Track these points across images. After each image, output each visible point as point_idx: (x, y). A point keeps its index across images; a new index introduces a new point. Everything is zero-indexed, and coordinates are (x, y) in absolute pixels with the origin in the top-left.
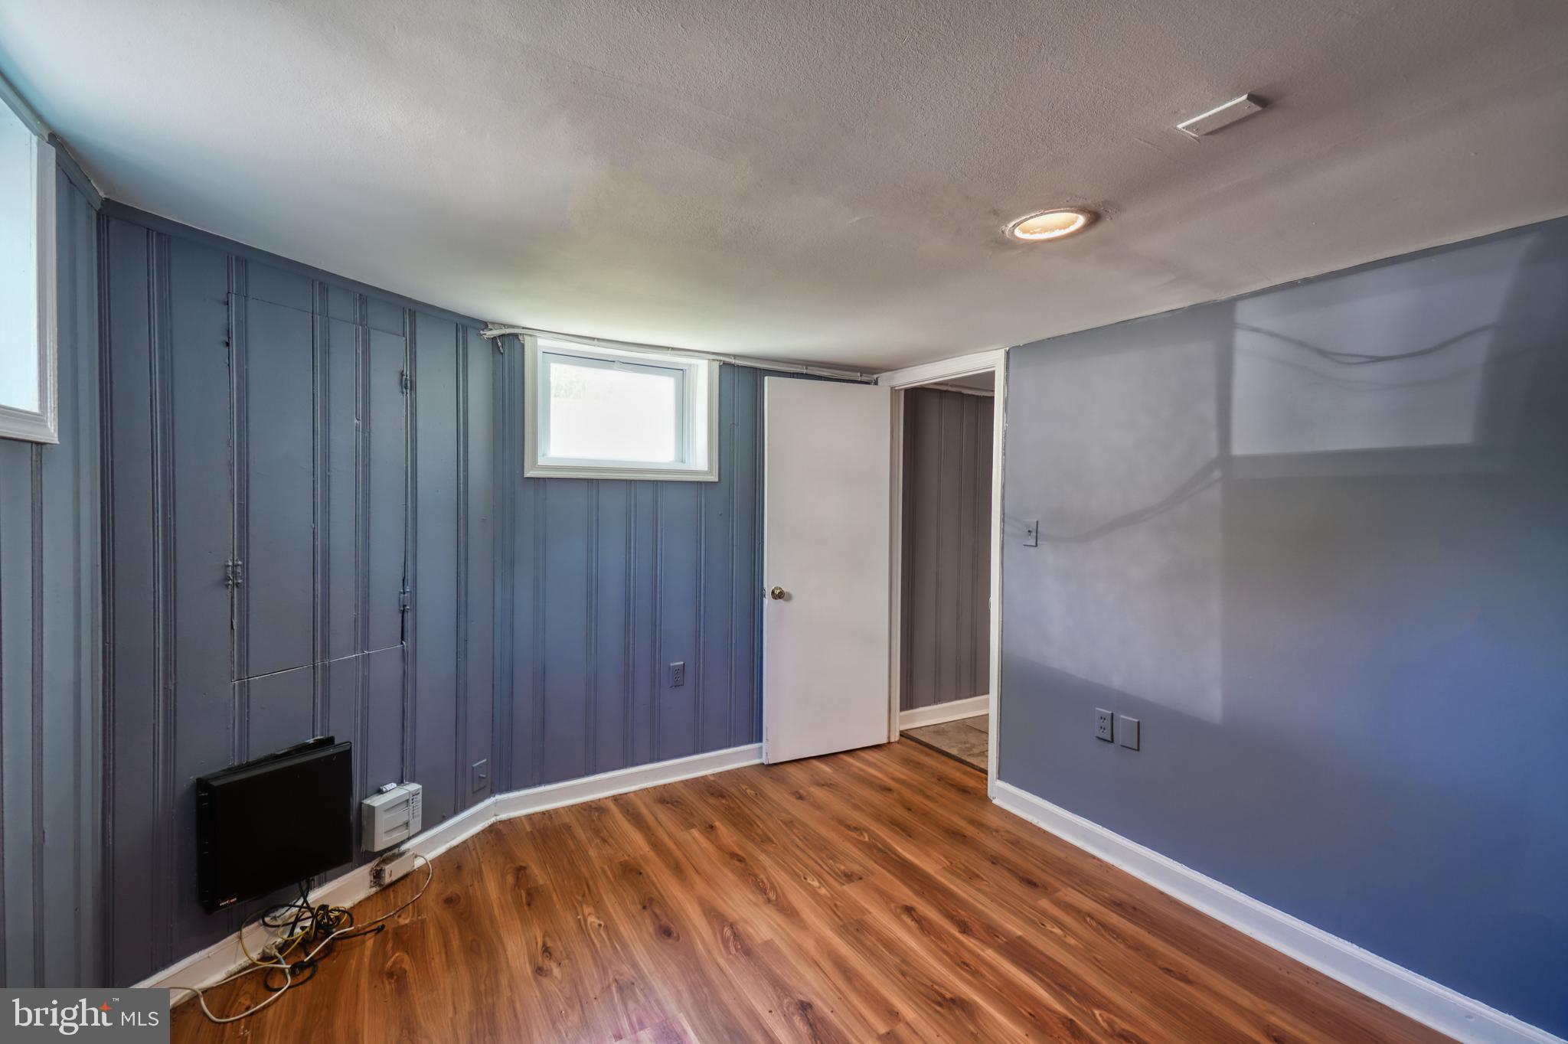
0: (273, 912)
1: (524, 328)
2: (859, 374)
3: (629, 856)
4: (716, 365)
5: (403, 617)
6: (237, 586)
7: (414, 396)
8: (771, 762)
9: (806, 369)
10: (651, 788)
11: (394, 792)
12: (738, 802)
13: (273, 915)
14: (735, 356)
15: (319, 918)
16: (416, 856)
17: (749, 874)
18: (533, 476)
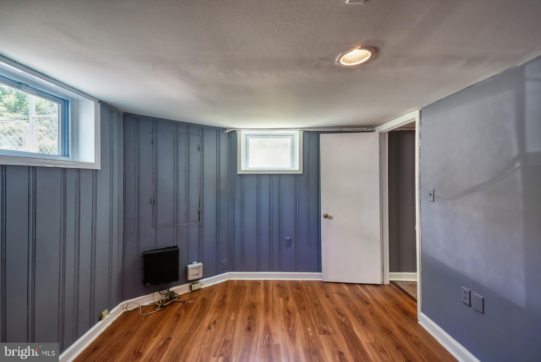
0: (163, 290)
1: (237, 128)
2: (366, 128)
3: (256, 301)
4: (302, 132)
5: (199, 214)
6: (155, 204)
7: (203, 152)
8: (324, 281)
9: (340, 129)
10: (278, 280)
11: (195, 264)
12: (303, 292)
13: (163, 291)
14: (309, 128)
15: (171, 295)
16: (202, 284)
17: (289, 319)
18: (240, 174)
